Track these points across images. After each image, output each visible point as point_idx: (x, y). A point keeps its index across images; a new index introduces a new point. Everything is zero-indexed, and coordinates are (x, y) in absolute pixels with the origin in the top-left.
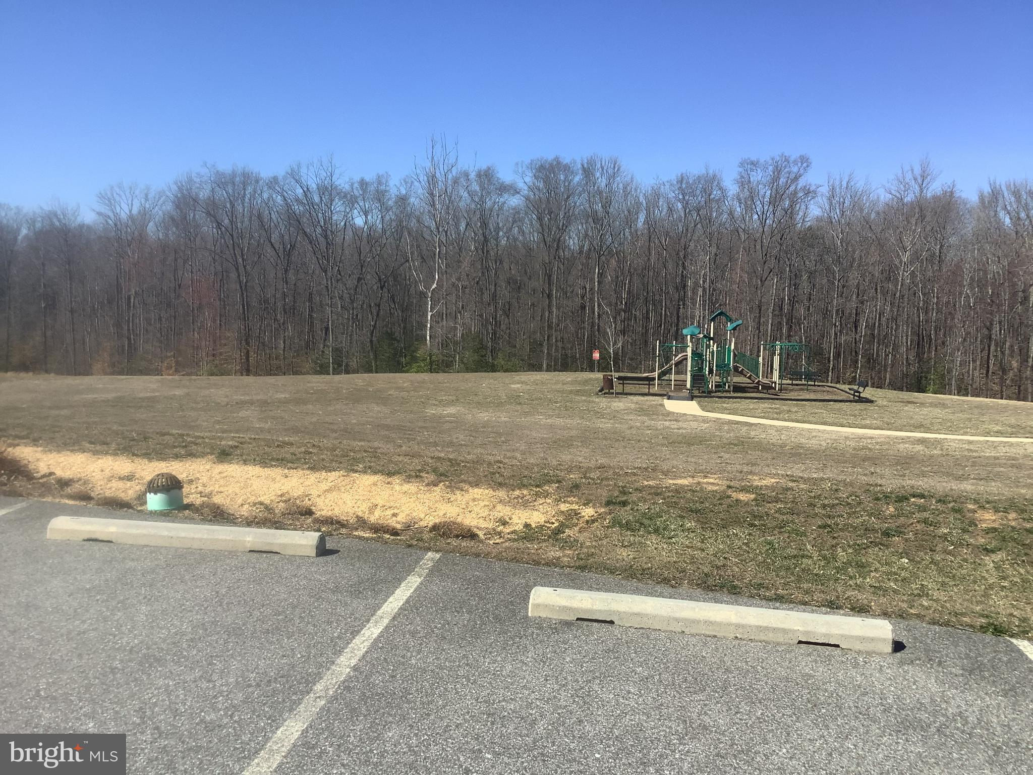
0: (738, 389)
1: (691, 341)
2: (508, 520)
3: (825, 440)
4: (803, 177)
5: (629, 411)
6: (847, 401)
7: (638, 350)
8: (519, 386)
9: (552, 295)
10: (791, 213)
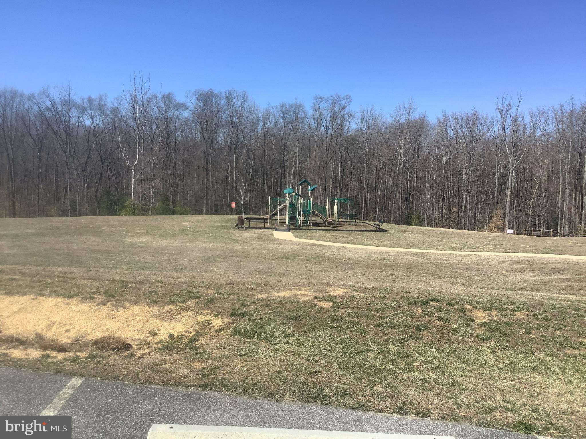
0: (315, 224)
1: (289, 197)
2: (157, 331)
3: (364, 255)
4: (347, 107)
5: (253, 238)
6: (373, 231)
7: (258, 202)
8: (187, 223)
9: (209, 170)
10: (342, 127)
